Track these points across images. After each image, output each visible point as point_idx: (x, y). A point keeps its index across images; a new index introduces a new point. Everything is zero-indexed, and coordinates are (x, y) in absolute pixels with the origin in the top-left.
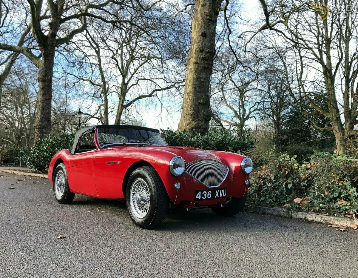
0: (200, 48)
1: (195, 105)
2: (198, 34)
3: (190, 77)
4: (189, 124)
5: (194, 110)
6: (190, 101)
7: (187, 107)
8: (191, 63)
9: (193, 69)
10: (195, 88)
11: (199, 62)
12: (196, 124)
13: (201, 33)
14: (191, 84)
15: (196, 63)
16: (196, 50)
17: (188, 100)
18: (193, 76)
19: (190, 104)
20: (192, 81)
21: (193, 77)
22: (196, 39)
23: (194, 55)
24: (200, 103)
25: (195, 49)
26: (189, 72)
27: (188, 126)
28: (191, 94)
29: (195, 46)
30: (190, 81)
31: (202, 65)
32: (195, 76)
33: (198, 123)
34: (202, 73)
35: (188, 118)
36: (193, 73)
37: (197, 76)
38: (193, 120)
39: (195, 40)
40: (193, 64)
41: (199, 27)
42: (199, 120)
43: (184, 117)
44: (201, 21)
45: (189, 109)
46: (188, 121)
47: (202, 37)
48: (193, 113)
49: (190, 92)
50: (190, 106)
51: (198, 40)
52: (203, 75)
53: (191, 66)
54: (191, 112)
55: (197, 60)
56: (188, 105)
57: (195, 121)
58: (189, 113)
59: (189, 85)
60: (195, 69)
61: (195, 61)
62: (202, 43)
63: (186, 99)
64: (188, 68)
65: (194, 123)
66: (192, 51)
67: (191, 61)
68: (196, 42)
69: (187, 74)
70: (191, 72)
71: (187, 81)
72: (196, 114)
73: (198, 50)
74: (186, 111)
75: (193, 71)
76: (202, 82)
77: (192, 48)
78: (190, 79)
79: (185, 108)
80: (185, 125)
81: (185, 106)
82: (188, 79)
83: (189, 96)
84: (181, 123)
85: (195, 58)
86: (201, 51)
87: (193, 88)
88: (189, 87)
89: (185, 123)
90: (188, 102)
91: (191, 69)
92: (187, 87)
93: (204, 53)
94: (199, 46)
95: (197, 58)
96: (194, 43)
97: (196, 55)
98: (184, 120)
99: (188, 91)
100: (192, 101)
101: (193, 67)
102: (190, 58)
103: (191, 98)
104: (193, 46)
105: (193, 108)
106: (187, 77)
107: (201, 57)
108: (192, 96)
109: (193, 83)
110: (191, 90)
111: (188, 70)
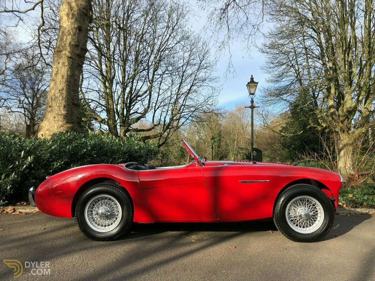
0: (75, 42)
1: (68, 105)
2: (72, 25)
3: (62, 72)
4: (62, 126)
5: (68, 111)
6: (63, 100)
7: (59, 106)
9: (67, 64)
10: (69, 86)
11: (74, 58)
12: (71, 127)
13: (76, 26)
14: (64, 80)
15: (70, 58)
16: (70, 43)
17: (61, 98)
18: (67, 71)
19: (63, 103)
20: (65, 77)
21: (67, 73)
22: (71, 31)
23: (68, 49)
24: (74, 104)
25: (68, 41)
26: (60, 65)
27: (62, 128)
28: (64, 92)
29: (69, 38)
30: (63, 77)
31: (76, 62)
32: (69, 73)
33: (73, 126)
34: (76, 71)
35: (61, 119)
36: (67, 68)
37: (71, 72)
38: (67, 123)
39: (68, 30)
40: (66, 58)
41: (75, 18)
42: (73, 123)
43: (54, 117)
44: (77, 11)
45: (62, 108)
46: (61, 123)
47: (78, 31)
48: (67, 114)
49: (63, 89)
50: (63, 106)
51: (73, 32)
52: (76, 73)
53: (64, 59)
54: (64, 112)
55: (72, 54)
56: (61, 103)
57: (70, 124)
58: (61, 113)
59: (62, 81)
60: (69, 64)
61: (69, 55)
62: (78, 37)
63: (57, 96)
64: (59, 61)
65: (68, 125)
66: (65, 43)
67: (63, 54)
68: (70, 33)
69: (57, 68)
70: (64, 66)
71: (58, 76)
72: (69, 115)
73: (72, 43)
74: (58, 110)
75: (66, 66)
76: (76, 80)
77: (64, 40)
78: (62, 74)
79: (56, 107)
80: (56, 127)
81: (55, 104)
82: (58, 74)
83: (61, 94)
84: (48, 123)
85: (69, 52)
86: (77, 46)
87: (67, 85)
88: (62, 83)
89: (56, 125)
90: (60, 100)
91: (64, 63)
92: (59, 83)
93: (79, 48)
94: (74, 39)
95: (72, 52)
96: (67, 34)
97: (70, 48)
98: (55, 121)
99: (60, 87)
100: (66, 100)
101: (67, 61)
102: (62, 50)
103: (64, 97)
104: (65, 37)
105: (66, 109)
106: (58, 71)
107: (76, 52)
108: (66, 95)
109: (66, 80)
110: (64, 87)
111: (59, 63)
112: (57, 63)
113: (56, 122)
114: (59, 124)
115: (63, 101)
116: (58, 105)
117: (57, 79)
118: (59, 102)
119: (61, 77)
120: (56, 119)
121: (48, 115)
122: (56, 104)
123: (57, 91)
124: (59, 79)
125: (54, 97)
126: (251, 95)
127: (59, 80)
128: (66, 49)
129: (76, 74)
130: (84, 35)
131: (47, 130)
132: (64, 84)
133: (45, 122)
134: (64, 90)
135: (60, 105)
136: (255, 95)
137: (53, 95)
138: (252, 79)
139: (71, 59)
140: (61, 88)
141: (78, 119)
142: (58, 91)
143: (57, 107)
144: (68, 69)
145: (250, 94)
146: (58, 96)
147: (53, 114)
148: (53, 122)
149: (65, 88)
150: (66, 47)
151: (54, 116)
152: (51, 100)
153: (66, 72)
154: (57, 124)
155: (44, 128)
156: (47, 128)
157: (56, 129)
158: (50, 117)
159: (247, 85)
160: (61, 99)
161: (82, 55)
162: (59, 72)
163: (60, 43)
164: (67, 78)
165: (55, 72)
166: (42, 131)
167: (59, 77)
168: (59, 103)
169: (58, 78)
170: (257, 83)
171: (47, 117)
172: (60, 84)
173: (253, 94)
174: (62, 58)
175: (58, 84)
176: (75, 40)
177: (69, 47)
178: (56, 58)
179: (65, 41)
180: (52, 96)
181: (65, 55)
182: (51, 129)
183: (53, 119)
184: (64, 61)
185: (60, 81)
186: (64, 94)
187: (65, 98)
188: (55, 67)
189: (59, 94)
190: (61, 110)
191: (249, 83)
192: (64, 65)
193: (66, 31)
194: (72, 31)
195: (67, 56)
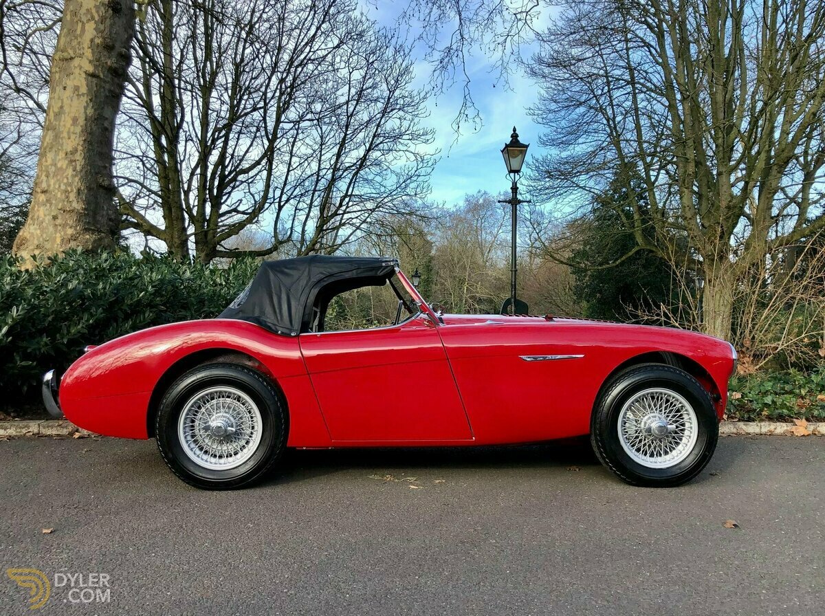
0: (104, 39)
1: (89, 189)
3: (74, 110)
4: (74, 238)
5: (87, 202)
6: (76, 176)
7: (66, 191)
8: (77, 71)
9: (84, 90)
10: (90, 143)
11: (101, 76)
12: (95, 241)
14: (78, 129)
15: (93, 75)
16: (92, 41)
17: (70, 172)
18: (86, 108)
19: (77, 183)
20: (82, 121)
21: (85, 113)
22: (94, 11)
23: (88, 53)
24: (101, 186)
25: (88, 36)
26: (69, 92)
27: (73, 243)
28: (79, 157)
29: (90, 30)
30: (75, 120)
31: (107, 86)
32: (90, 111)
33: (100, 239)
34: (106, 108)
35: (70, 222)
36: (85, 99)
37: (95, 110)
38: (86, 230)
39: (88, 10)
40: (84, 75)
42: (99, 231)
43: (55, 218)
45: (72, 196)
46: (70, 231)
47: (110, 11)
48: (85, 209)
49: (75, 151)
50: (75, 191)
51: (99, 15)
52: (107, 112)
53: (77, 79)
54: (78, 206)
55: (96, 67)
56: (70, 185)
57: (92, 234)
58: (72, 208)
59: (72, 130)
60: (89, 90)
61: (91, 69)
62: (111, 26)
63: (61, 168)
64: (66, 83)
65: (88, 237)
66: (79, 39)
67: (76, 65)
68: (93, 18)
69: (59, 98)
70: (78, 95)
71: (63, 119)
72: (91, 213)
73: (98, 41)
74: (64, 201)
75: (83, 94)
76: (106, 129)
77: (78, 32)
78: (72, 115)
79: (59, 193)
80: (58, 241)
81: (57, 186)
82: (64, 113)
83: (71, 161)
84: (38, 232)
85: (90, 62)
86: (109, 48)
87: (85, 140)
88: (73, 137)
89: (58, 235)
90: (69, 176)
91: (77, 88)
92: (65, 135)
93: (114, 53)
94: (102, 32)
95: (96, 62)
96: (84, 19)
97: (93, 53)
98: (56, 225)
99: (69, 145)
100: (82, 177)
101: (84, 83)
102: (73, 56)
103: (78, 168)
104: (80, 24)
105: (84, 197)
106: (62, 107)
107: (106, 63)
108: (83, 163)
109: (84, 127)
110: (78, 144)
111: (65, 88)
112: (61, 87)
113: (59, 228)
114: (65, 234)
115: (77, 179)
116: (63, 187)
117: (59, 125)
118: (65, 181)
119: (71, 122)
120: (58, 222)
121: (38, 210)
122: (60, 186)
123: (62, 155)
124: (64, 126)
125: (53, 169)
126: (512, 175)
127: (67, 129)
128: (83, 53)
129: (107, 116)
130: (125, 22)
131: (38, 247)
132: (77, 139)
133: (32, 227)
134: (79, 153)
135: (69, 189)
136: (521, 174)
137: (52, 165)
138: (515, 136)
139: (94, 79)
140: (69, 149)
141: (111, 223)
142: (64, 155)
143: (62, 194)
144: (87, 102)
145: (511, 171)
146: (64, 167)
147: (51, 210)
148: (51, 229)
149: (80, 148)
150: (83, 48)
151: (53, 214)
152: (47, 176)
153: (83, 110)
154: (62, 233)
155: (29, 243)
156: (36, 242)
157: (59, 246)
158: (45, 215)
159: (502, 151)
160: (70, 174)
161: (120, 71)
162: (66, 109)
163: (68, 39)
164: (86, 125)
165: (56, 110)
166: (25, 250)
167: (66, 122)
168: (65, 184)
169: (62, 123)
170: (527, 146)
171: (36, 217)
172: (69, 138)
173: (517, 171)
174: (72, 77)
175: (64, 137)
176: (105, 33)
177: (90, 50)
178: (57, 76)
179: (81, 36)
180: (47, 166)
181: (80, 69)
182: (48, 246)
183: (52, 222)
184: (77, 83)
185: (69, 132)
186: (78, 163)
187: (81, 171)
188: (56, 97)
189: (67, 162)
190: (71, 200)
191: (507, 146)
192: (76, 93)
193: (83, 10)
194: (97, 12)
195: (85, 72)
